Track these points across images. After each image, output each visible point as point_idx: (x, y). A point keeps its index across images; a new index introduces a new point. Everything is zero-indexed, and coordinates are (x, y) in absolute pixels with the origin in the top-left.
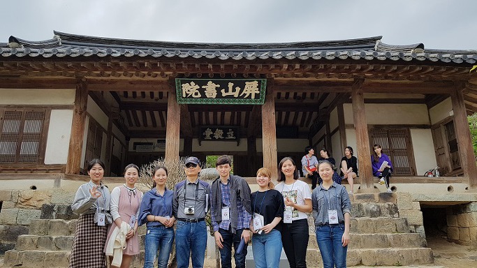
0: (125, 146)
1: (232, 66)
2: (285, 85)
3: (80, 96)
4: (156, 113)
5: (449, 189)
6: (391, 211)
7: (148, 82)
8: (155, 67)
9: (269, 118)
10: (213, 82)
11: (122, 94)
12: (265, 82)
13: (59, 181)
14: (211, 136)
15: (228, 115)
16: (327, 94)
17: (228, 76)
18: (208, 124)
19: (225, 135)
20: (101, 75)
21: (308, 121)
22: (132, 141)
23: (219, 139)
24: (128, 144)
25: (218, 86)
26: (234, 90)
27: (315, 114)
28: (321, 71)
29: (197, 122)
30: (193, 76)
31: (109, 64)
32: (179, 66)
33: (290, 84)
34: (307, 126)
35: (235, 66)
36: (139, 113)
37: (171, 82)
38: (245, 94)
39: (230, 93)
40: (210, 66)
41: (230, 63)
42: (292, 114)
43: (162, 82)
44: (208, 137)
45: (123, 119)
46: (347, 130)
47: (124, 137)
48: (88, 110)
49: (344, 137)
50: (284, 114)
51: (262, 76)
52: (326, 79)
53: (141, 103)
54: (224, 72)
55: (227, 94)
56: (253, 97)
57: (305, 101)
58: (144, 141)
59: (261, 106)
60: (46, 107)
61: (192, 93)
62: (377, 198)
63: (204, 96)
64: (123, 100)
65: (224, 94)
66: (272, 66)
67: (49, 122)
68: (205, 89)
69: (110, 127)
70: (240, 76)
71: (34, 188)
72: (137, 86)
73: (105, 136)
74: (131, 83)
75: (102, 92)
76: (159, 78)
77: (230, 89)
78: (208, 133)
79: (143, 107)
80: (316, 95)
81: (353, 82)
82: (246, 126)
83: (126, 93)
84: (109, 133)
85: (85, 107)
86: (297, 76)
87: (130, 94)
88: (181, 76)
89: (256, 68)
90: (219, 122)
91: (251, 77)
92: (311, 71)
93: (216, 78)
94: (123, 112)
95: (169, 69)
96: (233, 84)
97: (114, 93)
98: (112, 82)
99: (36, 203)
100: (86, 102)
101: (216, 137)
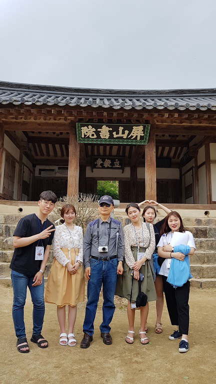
0: (32, 172)
1: (123, 114)
4: (57, 146)
7: (53, 124)
8: (59, 113)
10: (107, 126)
12: (149, 127)
14: (102, 165)
15: (115, 148)
17: (119, 121)
18: (99, 155)
19: (112, 164)
20: (16, 118)
21: (180, 154)
22: (38, 168)
23: (108, 168)
24: (34, 170)
25: (111, 129)
28: (195, 119)
29: (90, 153)
30: (90, 120)
31: (22, 111)
32: (80, 113)
34: (178, 158)
35: (126, 114)
36: (43, 146)
37: (73, 125)
38: (132, 136)
40: (105, 114)
41: (121, 112)
42: (167, 149)
43: (64, 125)
44: (99, 165)
46: (212, 166)
47: (31, 164)
48: (5, 146)
49: (209, 171)
50: (160, 148)
51: (147, 122)
52: (198, 124)
53: (45, 138)
54: (116, 118)
55: (118, 136)
56: (138, 138)
58: (47, 167)
59: (144, 145)
61: (89, 134)
63: (99, 137)
64: (31, 135)
65: (115, 136)
66: (156, 115)
68: (100, 132)
69: (21, 158)
73: (17, 165)
74: (39, 124)
75: (15, 131)
76: (62, 121)
77: (121, 132)
78: (99, 162)
79: (47, 141)
82: (130, 157)
84: (21, 163)
85: (3, 144)
89: (142, 116)
90: (108, 153)
91: (138, 123)
92: (187, 119)
93: (109, 123)
94: (30, 144)
95: (71, 115)
96: (123, 128)
97: (25, 133)
98: (23, 124)
100: (3, 140)
101: (106, 166)
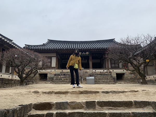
12: (90, 52)
13: (55, 70)
19: (82, 59)
28: (100, 50)
35: (85, 50)
59: (89, 56)
62: (108, 72)
67: (52, 60)
89: (88, 50)
99: (53, 74)
100: (58, 56)
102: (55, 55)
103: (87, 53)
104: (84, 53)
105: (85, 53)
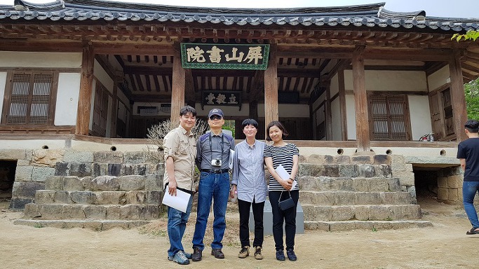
0: (130, 110)
1: (236, 31)
2: (287, 51)
3: (87, 59)
4: (160, 78)
5: (442, 153)
6: (385, 172)
7: (153, 47)
8: (160, 31)
9: (271, 83)
10: (218, 47)
11: (126, 58)
12: (268, 47)
13: (70, 141)
14: (214, 101)
15: (230, 80)
16: (329, 60)
17: (232, 41)
18: (210, 89)
19: (227, 100)
20: (108, 38)
21: (309, 88)
22: (136, 105)
23: (222, 104)
24: (132, 108)
25: (223, 51)
26: (238, 55)
27: (316, 80)
28: (324, 37)
29: (200, 87)
30: (197, 41)
31: (115, 28)
32: (184, 31)
33: (292, 51)
34: (308, 92)
35: (240, 32)
36: (143, 77)
37: (177, 47)
38: (248, 60)
39: (234, 58)
40: (215, 31)
41: (234, 29)
42: (294, 80)
43: (167, 47)
44: (211, 102)
45: (127, 83)
46: (347, 97)
47: (128, 101)
48: (94, 74)
49: (343, 103)
50: (286, 79)
51: (266, 42)
52: (328, 45)
53: (145, 68)
54: (229, 37)
55: (231, 59)
56: (256, 62)
57: (306, 67)
58: (148, 105)
59: (264, 71)
60: (54, 70)
61: (197, 57)
62: (372, 159)
63: (208, 60)
64: (127, 64)
65: (228, 59)
66: (276, 32)
67: (57, 85)
68: (210, 54)
69: (115, 91)
70: (244, 41)
71: (46, 147)
72: (143, 50)
73: (110, 99)
74: (137, 47)
75: (108, 55)
76: (164, 43)
77: (234, 55)
78: (211, 97)
79: (147, 71)
80: (318, 61)
81: (354, 49)
82: (248, 91)
83: (130, 57)
84: (115, 97)
85: (92, 71)
86: (300, 42)
87: (134, 58)
88: (186, 40)
89: (260, 33)
90: (221, 87)
91: (255, 42)
92: (313, 37)
93: (220, 42)
94: (127, 76)
95: (174, 33)
96: (237, 49)
97: (118, 57)
98: (118, 46)
99: (49, 162)
100: (93, 66)
101: (219, 102)
102: (76, 60)
103: (255, 53)
104: (235, 50)
105: (242, 54)
